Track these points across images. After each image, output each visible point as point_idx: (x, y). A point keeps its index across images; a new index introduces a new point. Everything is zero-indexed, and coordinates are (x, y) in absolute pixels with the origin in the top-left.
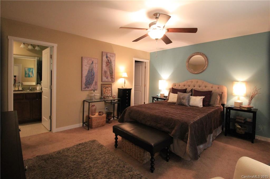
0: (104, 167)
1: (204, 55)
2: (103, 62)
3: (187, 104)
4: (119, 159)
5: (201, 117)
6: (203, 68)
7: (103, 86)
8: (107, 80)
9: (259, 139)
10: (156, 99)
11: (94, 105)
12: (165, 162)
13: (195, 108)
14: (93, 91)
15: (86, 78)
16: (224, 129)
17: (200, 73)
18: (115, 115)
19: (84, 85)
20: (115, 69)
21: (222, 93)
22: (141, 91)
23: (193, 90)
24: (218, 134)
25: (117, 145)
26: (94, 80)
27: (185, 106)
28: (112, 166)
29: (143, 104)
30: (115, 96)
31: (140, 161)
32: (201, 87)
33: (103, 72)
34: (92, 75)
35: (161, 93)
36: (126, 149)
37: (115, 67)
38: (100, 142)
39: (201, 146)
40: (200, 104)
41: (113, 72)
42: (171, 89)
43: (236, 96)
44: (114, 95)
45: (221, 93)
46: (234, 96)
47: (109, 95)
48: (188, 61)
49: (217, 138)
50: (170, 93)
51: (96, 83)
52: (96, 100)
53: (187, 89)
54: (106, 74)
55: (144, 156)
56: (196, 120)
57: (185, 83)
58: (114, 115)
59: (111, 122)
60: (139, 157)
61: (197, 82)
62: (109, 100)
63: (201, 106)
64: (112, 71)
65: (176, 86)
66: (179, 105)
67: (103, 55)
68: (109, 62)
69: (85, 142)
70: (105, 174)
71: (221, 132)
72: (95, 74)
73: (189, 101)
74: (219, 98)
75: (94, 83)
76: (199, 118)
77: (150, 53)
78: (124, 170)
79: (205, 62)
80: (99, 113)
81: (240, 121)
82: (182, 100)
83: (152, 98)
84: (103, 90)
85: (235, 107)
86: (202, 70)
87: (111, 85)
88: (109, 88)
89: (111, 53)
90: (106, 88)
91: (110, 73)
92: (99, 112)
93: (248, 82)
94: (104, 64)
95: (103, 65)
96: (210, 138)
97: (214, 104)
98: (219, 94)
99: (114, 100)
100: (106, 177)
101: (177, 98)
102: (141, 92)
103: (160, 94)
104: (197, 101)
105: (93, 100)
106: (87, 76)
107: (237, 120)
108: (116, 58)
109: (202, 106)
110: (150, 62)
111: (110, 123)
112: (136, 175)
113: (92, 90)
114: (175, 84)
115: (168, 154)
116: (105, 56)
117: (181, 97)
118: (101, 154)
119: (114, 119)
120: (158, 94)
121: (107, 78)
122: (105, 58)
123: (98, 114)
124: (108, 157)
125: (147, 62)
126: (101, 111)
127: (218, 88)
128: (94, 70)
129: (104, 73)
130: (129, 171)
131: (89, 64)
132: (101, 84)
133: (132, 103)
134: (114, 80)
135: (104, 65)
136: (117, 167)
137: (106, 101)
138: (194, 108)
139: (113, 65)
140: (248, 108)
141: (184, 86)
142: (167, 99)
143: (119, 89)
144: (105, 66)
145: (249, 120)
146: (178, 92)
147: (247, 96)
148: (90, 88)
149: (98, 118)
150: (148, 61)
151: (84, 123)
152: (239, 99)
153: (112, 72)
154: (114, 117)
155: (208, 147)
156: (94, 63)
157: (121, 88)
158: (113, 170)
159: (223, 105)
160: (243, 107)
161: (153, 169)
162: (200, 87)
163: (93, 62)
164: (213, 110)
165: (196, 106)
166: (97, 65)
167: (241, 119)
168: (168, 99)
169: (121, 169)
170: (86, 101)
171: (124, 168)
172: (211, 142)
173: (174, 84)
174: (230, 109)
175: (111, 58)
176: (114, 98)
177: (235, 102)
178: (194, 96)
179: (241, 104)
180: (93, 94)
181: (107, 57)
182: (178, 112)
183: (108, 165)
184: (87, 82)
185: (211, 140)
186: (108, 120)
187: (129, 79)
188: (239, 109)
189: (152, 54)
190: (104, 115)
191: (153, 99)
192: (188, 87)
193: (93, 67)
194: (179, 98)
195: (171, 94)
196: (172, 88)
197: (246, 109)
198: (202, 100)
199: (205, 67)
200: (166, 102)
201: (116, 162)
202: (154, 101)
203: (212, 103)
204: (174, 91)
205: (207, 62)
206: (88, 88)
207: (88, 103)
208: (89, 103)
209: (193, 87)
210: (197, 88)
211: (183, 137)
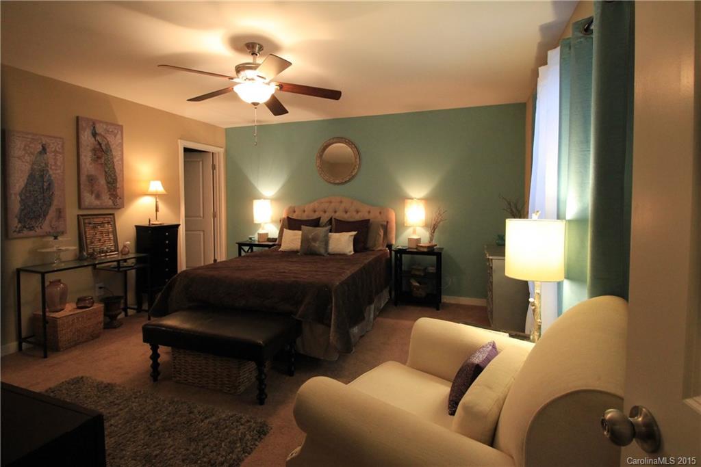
0: (135, 428)
1: (353, 144)
2: (81, 150)
3: (322, 251)
4: (174, 402)
5: (353, 272)
6: (352, 172)
7: (87, 221)
8: (97, 203)
9: (448, 302)
10: (248, 247)
11: (59, 281)
12: (288, 378)
13: (340, 257)
14: (53, 238)
15: (23, 197)
16: (393, 293)
17: (346, 182)
18: (128, 303)
19: (16, 220)
20: (122, 171)
21: (387, 222)
22: (204, 231)
23: (333, 220)
24: (382, 306)
25: (159, 374)
26: (50, 205)
27: (320, 255)
28: (157, 420)
29: (213, 262)
30: (127, 250)
31: (229, 391)
32: (348, 213)
33: (83, 178)
34: (45, 187)
35: (261, 231)
36: (188, 375)
37: (123, 163)
38: (99, 379)
39: (354, 329)
40: (349, 249)
41: (116, 179)
42: (284, 220)
43: (409, 227)
44: (125, 246)
45: (385, 223)
46: (408, 227)
47: (109, 245)
48: (321, 156)
49: (382, 312)
50: (285, 229)
51: (60, 212)
52: (63, 266)
53: (320, 218)
54: (92, 186)
55: (240, 376)
56: (344, 277)
57: (316, 204)
58: (126, 303)
59: (121, 324)
60: (227, 382)
61: (341, 202)
62: (109, 260)
63: (350, 252)
64: (115, 176)
65: (296, 213)
66: (306, 254)
67: (80, 127)
68: (104, 148)
69: (50, 389)
70: (142, 442)
71: (387, 300)
72: (56, 185)
73: (327, 243)
74: (382, 233)
75: (52, 212)
76: (349, 275)
77: (226, 129)
78: (194, 419)
79: (356, 158)
80: (77, 304)
81: (417, 273)
82: (313, 244)
83: (237, 245)
84: (85, 233)
85: (409, 248)
86: (350, 175)
87: (111, 216)
88: (106, 225)
89: (107, 123)
90: (94, 228)
91: (108, 183)
92: (80, 300)
93: (428, 200)
94: (85, 156)
95: (83, 158)
96: (371, 311)
97: (375, 245)
98: (382, 225)
99: (125, 260)
100: (147, 445)
101: (300, 241)
102: (204, 234)
103: (259, 234)
104: (343, 242)
105: (55, 265)
106: (26, 193)
107: (413, 272)
108: (124, 139)
109: (353, 252)
110: (226, 152)
111: (115, 328)
112: (226, 418)
113: (48, 234)
114: (294, 207)
115: (293, 360)
116: (88, 130)
117: (310, 237)
118: (115, 405)
119: (126, 315)
120: (252, 235)
121: (98, 197)
122: (86, 137)
123: (75, 307)
124: (140, 405)
125: (219, 153)
126: (85, 295)
127: (380, 213)
128: (51, 172)
129: (84, 183)
130: (206, 418)
131: (33, 154)
132: (78, 215)
133: (182, 265)
134: (123, 201)
135: (87, 158)
136: (174, 418)
137: (98, 266)
138: (338, 257)
139: (115, 160)
140: (429, 247)
141: (315, 211)
142: (278, 245)
143: (139, 229)
144: (89, 159)
145: (432, 270)
146: (303, 227)
147: (426, 226)
148: (38, 230)
149: (78, 318)
150: (222, 150)
151: (20, 340)
152: (414, 232)
153: (115, 181)
154: (125, 310)
155: (367, 332)
156: (48, 150)
157: (145, 223)
158: (163, 427)
159: (390, 246)
160: (421, 246)
161: (264, 396)
162: (346, 212)
163: (44, 149)
164: (373, 257)
165: (342, 253)
166: (60, 157)
167: (419, 270)
168: (280, 245)
169: (184, 419)
170: (28, 269)
171: (191, 415)
172: (372, 320)
173: (290, 208)
174: (402, 252)
175: (111, 139)
176: (127, 254)
177: (409, 239)
178: (336, 232)
179: (418, 240)
180: (53, 247)
181: (94, 134)
182: (307, 269)
183: (146, 422)
184: (25, 211)
185: (372, 316)
186: (108, 320)
187: (168, 197)
188: (415, 251)
189: (230, 132)
190: (98, 306)
191: (240, 249)
192: (322, 213)
193: (46, 164)
194: (305, 240)
195: (287, 232)
196: (288, 217)
197: (425, 250)
198: (352, 239)
199: (354, 169)
200: (276, 250)
201: (167, 410)
202: (243, 254)
203: (370, 244)
204: (290, 223)
205: (358, 160)
206: (31, 228)
207: (39, 276)
208: (43, 274)
209: (333, 214)
210: (340, 215)
211: (322, 317)
